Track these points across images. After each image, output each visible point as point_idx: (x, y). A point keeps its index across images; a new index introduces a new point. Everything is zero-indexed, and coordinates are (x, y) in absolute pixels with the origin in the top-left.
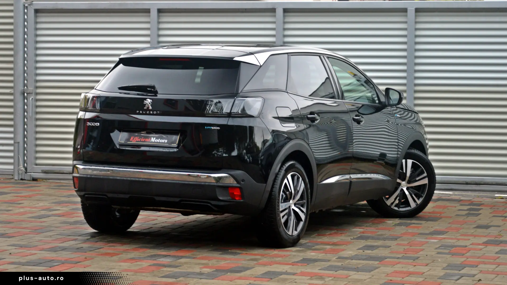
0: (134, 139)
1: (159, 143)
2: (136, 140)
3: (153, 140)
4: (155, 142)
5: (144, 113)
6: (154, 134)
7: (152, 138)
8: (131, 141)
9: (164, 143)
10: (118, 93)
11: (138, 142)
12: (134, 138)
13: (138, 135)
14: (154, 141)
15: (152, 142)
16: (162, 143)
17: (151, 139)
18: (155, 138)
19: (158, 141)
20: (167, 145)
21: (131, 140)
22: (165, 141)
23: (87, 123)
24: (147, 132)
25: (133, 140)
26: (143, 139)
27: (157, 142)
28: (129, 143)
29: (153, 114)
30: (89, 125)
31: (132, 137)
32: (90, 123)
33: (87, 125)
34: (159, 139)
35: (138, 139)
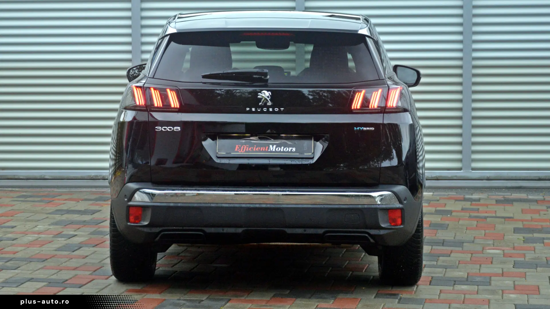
0: (240, 148)
1: (284, 152)
2: (244, 150)
3: (273, 148)
4: (276, 152)
5: (259, 110)
6: (272, 140)
7: (271, 146)
8: (238, 152)
9: (291, 152)
10: (202, 84)
11: (249, 152)
12: (241, 147)
13: (245, 142)
14: (274, 150)
15: (272, 152)
16: (288, 152)
17: (269, 147)
18: (275, 146)
20: (297, 155)
21: (236, 150)
22: (292, 150)
23: (156, 127)
24: (259, 137)
25: (239, 150)
26: (256, 147)
27: (280, 152)
28: (233, 154)
29: (274, 112)
30: (160, 130)
31: (237, 146)
32: (162, 127)
33: (156, 130)
34: (282, 148)
35: (248, 148)
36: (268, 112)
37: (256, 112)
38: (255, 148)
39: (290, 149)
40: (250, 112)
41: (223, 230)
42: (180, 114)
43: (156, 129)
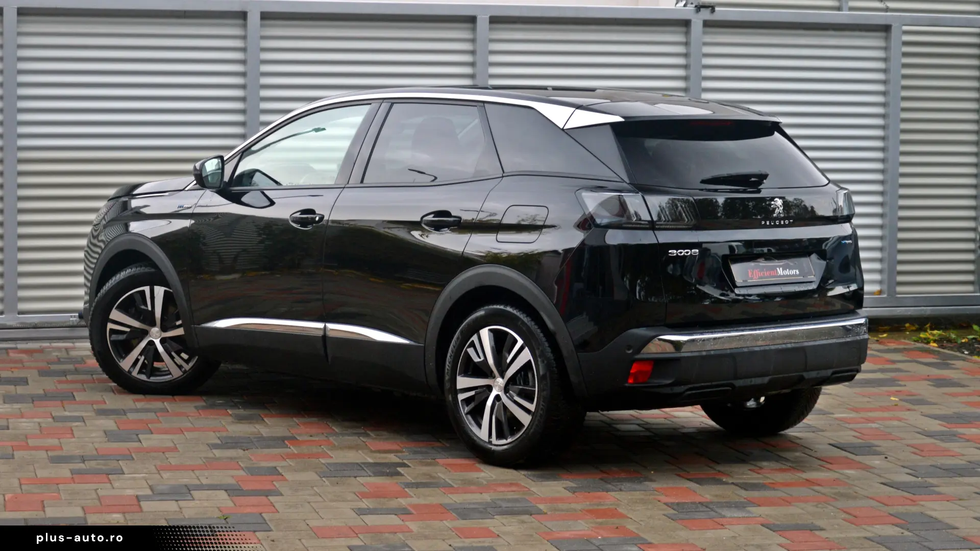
0: (753, 273)
1: (790, 276)
2: (757, 276)
4: (784, 276)
5: (772, 224)
6: (777, 261)
7: (778, 269)
9: (795, 275)
12: (753, 270)
14: (782, 274)
15: (780, 276)
16: (793, 275)
17: (777, 270)
18: (781, 269)
19: (787, 272)
20: (801, 279)
21: (750, 276)
22: (796, 272)
23: (670, 251)
26: (766, 271)
27: (787, 276)
28: (751, 282)
29: (785, 226)
30: (675, 255)
31: (749, 271)
32: (677, 251)
33: (670, 255)
34: (788, 270)
35: (759, 273)
36: (780, 226)
37: (770, 227)
38: (765, 273)
39: (794, 271)
40: (765, 227)
41: (751, 381)
42: (694, 232)
43: (670, 253)
